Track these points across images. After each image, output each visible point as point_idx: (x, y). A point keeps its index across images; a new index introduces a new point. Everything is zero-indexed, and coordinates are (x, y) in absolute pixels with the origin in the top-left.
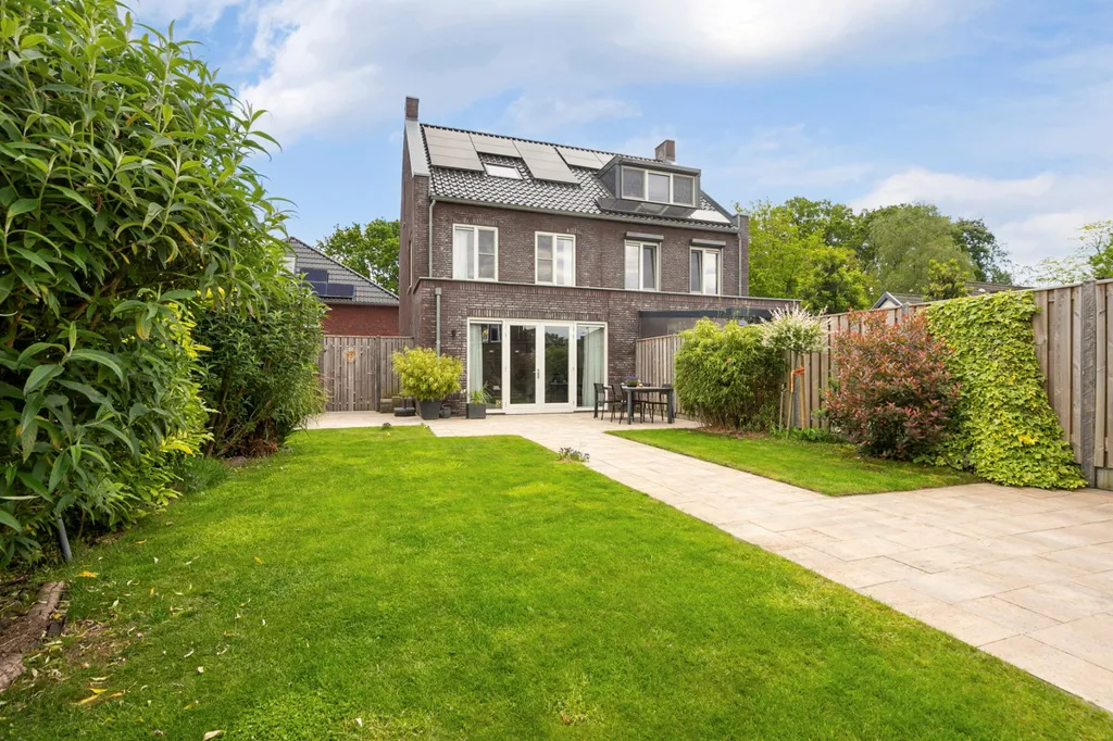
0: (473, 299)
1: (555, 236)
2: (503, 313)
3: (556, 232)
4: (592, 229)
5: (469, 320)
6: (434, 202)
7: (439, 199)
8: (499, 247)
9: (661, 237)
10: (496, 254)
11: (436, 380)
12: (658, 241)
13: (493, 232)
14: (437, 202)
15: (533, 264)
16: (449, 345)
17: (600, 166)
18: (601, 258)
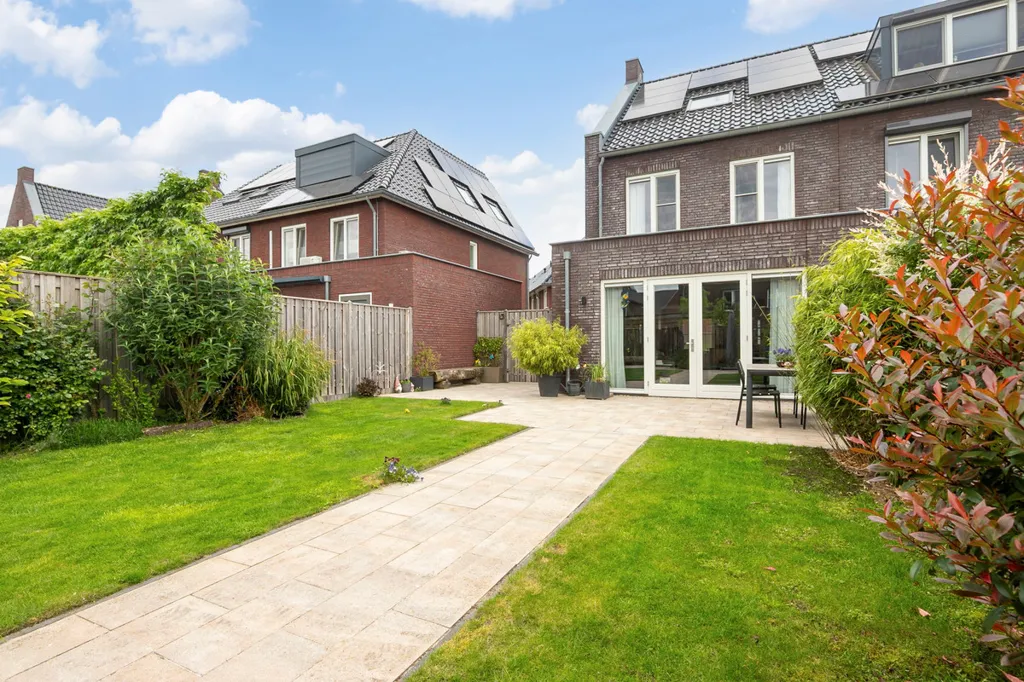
0: (607, 259)
1: (760, 161)
2: (642, 271)
3: (762, 155)
4: (822, 136)
5: (603, 285)
6: (603, 159)
7: (608, 155)
8: (681, 191)
9: (968, 114)
10: (678, 202)
11: (534, 353)
12: (961, 123)
13: (674, 177)
14: (607, 159)
15: (727, 205)
16: (580, 315)
17: (863, 48)
18: (838, 175)
